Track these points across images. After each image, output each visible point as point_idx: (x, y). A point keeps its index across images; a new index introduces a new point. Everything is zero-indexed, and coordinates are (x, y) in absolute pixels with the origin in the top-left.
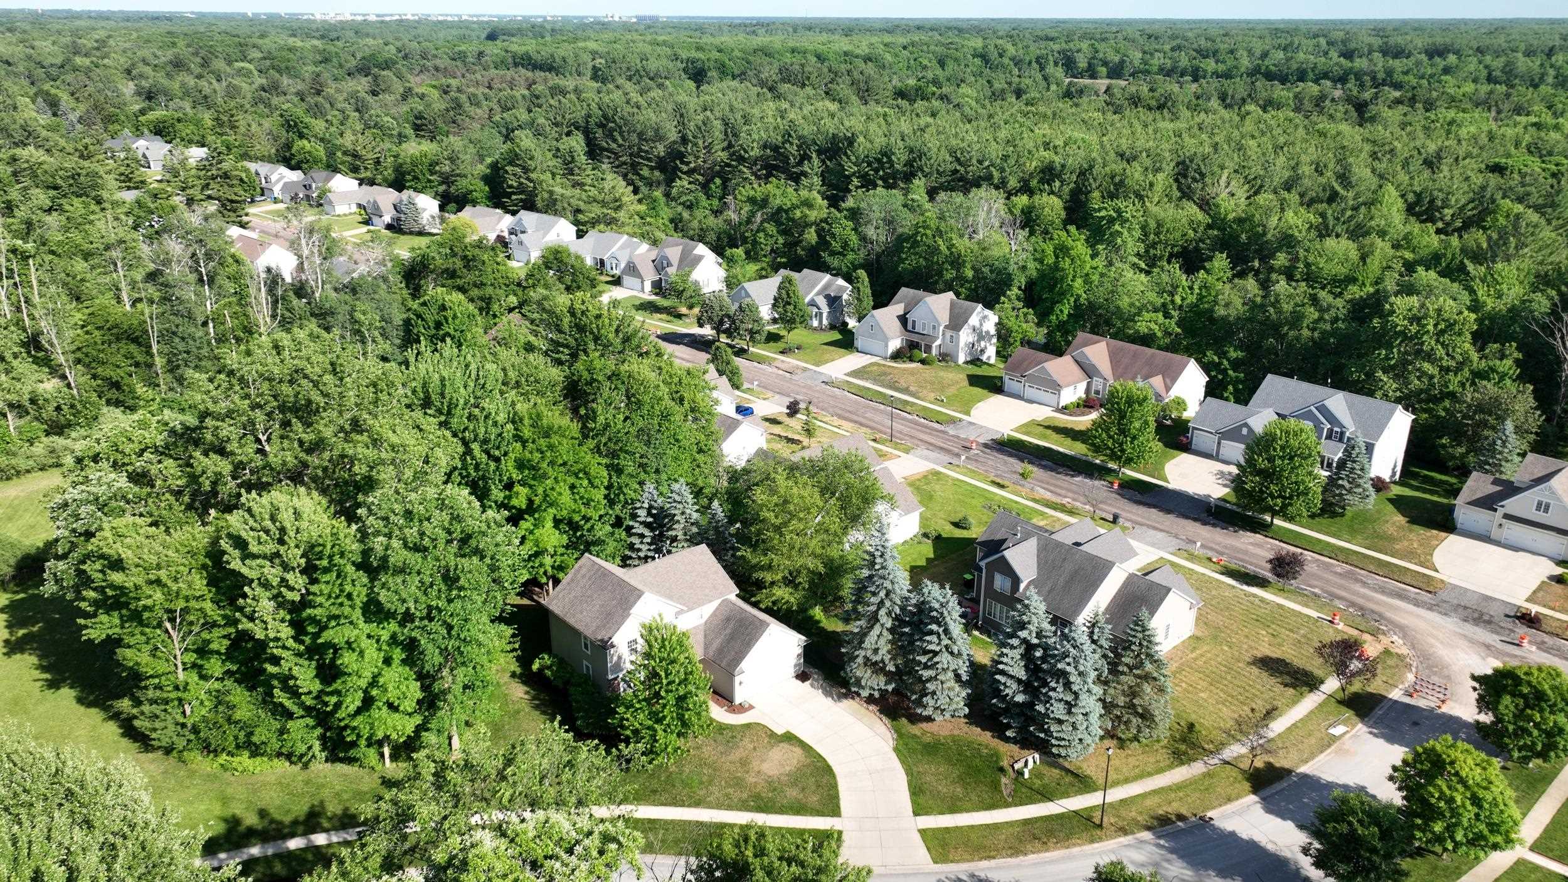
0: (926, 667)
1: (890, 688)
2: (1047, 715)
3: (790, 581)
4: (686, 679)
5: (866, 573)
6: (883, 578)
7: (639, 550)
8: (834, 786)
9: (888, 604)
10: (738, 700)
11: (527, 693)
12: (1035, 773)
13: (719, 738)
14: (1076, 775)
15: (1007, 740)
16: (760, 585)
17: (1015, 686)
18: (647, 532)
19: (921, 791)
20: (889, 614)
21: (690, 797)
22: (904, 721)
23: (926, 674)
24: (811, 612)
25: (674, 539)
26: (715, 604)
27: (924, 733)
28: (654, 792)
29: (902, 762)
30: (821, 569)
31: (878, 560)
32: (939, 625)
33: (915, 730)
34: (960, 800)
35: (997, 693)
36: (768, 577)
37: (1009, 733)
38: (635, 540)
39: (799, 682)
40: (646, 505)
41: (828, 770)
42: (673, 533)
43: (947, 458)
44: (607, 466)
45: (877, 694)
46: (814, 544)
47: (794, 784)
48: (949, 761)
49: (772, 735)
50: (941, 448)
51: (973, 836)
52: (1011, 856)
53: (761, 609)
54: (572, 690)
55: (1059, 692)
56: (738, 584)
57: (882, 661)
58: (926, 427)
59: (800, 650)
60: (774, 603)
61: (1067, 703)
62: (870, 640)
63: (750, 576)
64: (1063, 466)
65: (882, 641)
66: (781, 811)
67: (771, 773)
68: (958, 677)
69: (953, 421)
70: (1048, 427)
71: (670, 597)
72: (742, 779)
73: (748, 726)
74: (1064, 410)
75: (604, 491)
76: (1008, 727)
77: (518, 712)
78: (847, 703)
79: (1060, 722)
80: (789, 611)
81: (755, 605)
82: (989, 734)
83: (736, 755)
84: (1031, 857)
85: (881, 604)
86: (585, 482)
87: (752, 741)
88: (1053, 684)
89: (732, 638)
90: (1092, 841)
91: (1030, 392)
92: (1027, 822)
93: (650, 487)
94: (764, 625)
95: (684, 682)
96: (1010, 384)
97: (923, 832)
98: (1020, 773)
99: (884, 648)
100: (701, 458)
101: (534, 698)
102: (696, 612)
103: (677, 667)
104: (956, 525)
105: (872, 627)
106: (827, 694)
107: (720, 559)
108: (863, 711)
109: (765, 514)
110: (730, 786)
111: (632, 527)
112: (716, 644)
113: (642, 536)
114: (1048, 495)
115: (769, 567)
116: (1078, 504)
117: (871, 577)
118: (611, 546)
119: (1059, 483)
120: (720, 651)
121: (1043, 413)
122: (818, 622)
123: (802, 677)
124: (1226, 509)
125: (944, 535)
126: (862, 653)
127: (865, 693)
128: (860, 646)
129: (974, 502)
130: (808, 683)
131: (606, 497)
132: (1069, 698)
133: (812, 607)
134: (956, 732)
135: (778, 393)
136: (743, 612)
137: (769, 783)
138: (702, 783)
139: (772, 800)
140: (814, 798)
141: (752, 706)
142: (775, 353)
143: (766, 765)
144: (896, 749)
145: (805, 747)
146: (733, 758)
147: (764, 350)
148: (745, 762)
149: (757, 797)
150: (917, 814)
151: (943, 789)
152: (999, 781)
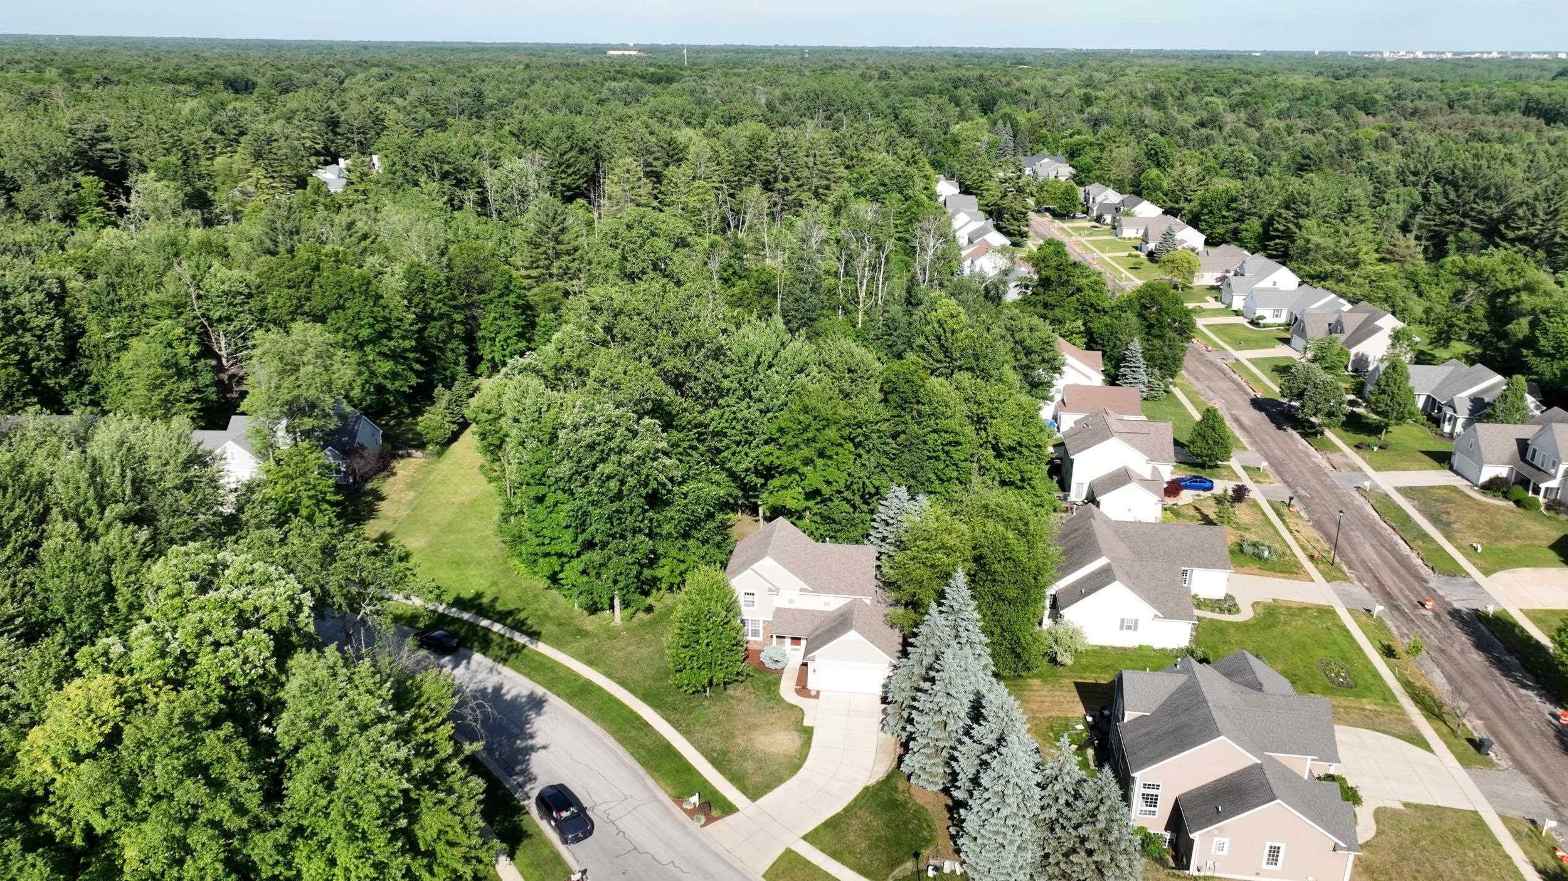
8: (782, 781)
10: (810, 685)
13: (766, 702)
19: (835, 826)
21: (688, 726)
27: (906, 791)
29: (856, 799)
33: (903, 784)
34: (852, 852)
39: (878, 702)
41: (795, 768)
48: (890, 822)
49: (799, 722)
50: (1387, 594)
66: (725, 771)
67: (757, 745)
69: (1454, 574)
72: (733, 737)
73: (794, 707)
82: (949, 823)
83: (756, 720)
87: (779, 718)
93: (897, 489)
102: (822, 598)
108: (890, 748)
110: (720, 737)
114: (1441, 688)
119: (1485, 684)
134: (928, 806)
135: (1286, 482)
136: (852, 613)
137: (746, 750)
138: (708, 722)
139: (730, 761)
140: (756, 779)
141: (817, 696)
142: (1349, 445)
143: (762, 738)
144: (867, 788)
145: (807, 743)
146: (750, 720)
147: (1342, 439)
148: (753, 727)
149: (724, 753)
150: (805, 838)
151: (852, 837)
152: (903, 862)
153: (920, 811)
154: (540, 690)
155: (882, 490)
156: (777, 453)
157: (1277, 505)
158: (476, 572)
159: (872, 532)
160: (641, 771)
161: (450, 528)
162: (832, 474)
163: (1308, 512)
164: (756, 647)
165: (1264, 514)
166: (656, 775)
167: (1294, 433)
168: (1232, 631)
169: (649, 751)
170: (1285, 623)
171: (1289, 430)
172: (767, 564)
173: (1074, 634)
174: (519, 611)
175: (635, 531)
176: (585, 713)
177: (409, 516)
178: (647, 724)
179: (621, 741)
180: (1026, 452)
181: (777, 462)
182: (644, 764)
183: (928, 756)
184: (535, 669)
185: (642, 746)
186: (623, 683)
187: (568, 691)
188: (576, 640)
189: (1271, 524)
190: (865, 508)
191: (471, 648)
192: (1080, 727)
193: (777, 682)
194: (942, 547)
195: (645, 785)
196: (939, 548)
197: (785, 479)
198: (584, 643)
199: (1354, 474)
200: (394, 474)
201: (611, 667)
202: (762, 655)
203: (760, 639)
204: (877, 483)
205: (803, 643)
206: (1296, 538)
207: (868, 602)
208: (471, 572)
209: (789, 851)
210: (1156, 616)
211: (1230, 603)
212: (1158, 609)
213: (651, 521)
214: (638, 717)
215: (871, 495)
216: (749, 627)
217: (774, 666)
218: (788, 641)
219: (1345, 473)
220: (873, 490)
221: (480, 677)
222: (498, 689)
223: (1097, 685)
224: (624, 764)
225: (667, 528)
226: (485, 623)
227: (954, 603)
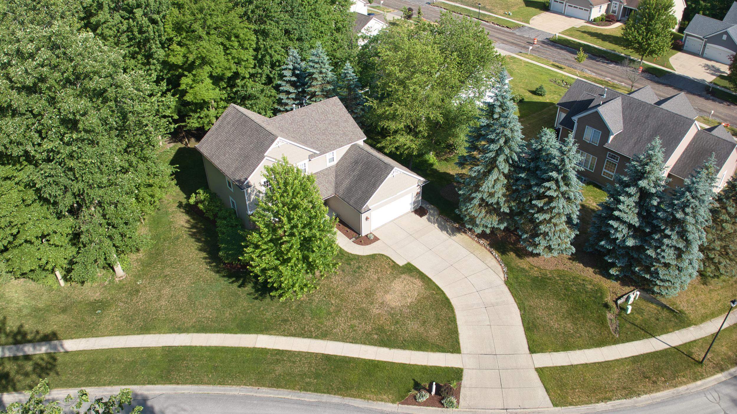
0: (541, 210)
1: (502, 227)
2: (657, 260)
3: (411, 130)
4: (310, 223)
5: (484, 121)
6: (504, 126)
7: (286, 104)
8: (453, 320)
9: (507, 151)
10: (364, 232)
11: (188, 222)
12: (637, 309)
13: (347, 268)
14: (672, 311)
15: (609, 276)
16: (384, 133)
17: (625, 231)
18: (292, 90)
19: (535, 326)
20: (507, 161)
21: (318, 328)
22: (512, 255)
23: (541, 217)
24: (427, 157)
25: (313, 95)
26: (346, 148)
27: (532, 267)
28: (285, 321)
29: (514, 296)
30: (441, 119)
31: (498, 110)
32: (559, 172)
33: (524, 263)
34: (572, 336)
35: (606, 235)
36: (393, 126)
37: (613, 271)
38: (283, 96)
39: (417, 217)
40: (291, 67)
41: (447, 303)
42: (312, 89)
43: (518, 49)
44: (256, 32)
45: (488, 231)
46: (436, 95)
47: (415, 316)
48: (557, 295)
49: (395, 266)
50: (512, 43)
51: (588, 376)
52: (626, 397)
53: (385, 154)
54: (219, 222)
55: (674, 239)
56: (366, 133)
57: (498, 203)
58: (500, 30)
59: (418, 190)
60: (397, 148)
61: (677, 249)
62: (487, 185)
63: (377, 125)
64: (599, 57)
65: (499, 186)
66: (404, 345)
67: (393, 304)
68: (569, 221)
69: (518, 27)
70: (584, 32)
71: (305, 143)
72: (367, 311)
73: (373, 257)
74: (593, 22)
75: (252, 52)
76: (613, 265)
77: (177, 238)
78: (460, 237)
79: (667, 265)
80: (410, 155)
81: (381, 150)
82: (591, 270)
83: (362, 285)
84: (644, 397)
85: (500, 151)
86: (236, 44)
87: (376, 272)
88: (668, 232)
89: (360, 178)
90: (695, 379)
91: (569, 10)
92: (635, 360)
93: (294, 52)
94: (388, 169)
95: (308, 225)
96: (554, 5)
97: (540, 371)
98: (623, 309)
99: (500, 191)
100: (338, 36)
101: (193, 227)
102: (329, 155)
103: (299, 213)
104: (534, 93)
105: (490, 172)
106: (442, 228)
107: (351, 112)
108: (475, 244)
109: (390, 68)
110: (356, 318)
111: (280, 85)
112: (346, 183)
113: (288, 93)
114: (593, 75)
115: (394, 117)
116: (616, 82)
117: (488, 126)
118: (263, 101)
119: (599, 67)
120: (349, 190)
121: (579, 23)
122: (432, 165)
123: (420, 211)
124: (718, 89)
125: (526, 100)
126: (479, 195)
127: (479, 231)
128: (477, 188)
129: (543, 77)
130: (425, 218)
131: (255, 58)
132: (681, 245)
133: (426, 153)
134: (561, 268)
137: (392, 314)
138: (329, 313)
139: (395, 333)
141: (376, 238)
143: (388, 296)
144: (506, 282)
145: (425, 279)
146: (358, 288)
148: (369, 292)
149: (380, 329)
150: (532, 351)
151: (555, 325)
152: (604, 316)
172: (278, 143)
188: (100, 315)
198: (111, 313)
207: (362, 144)
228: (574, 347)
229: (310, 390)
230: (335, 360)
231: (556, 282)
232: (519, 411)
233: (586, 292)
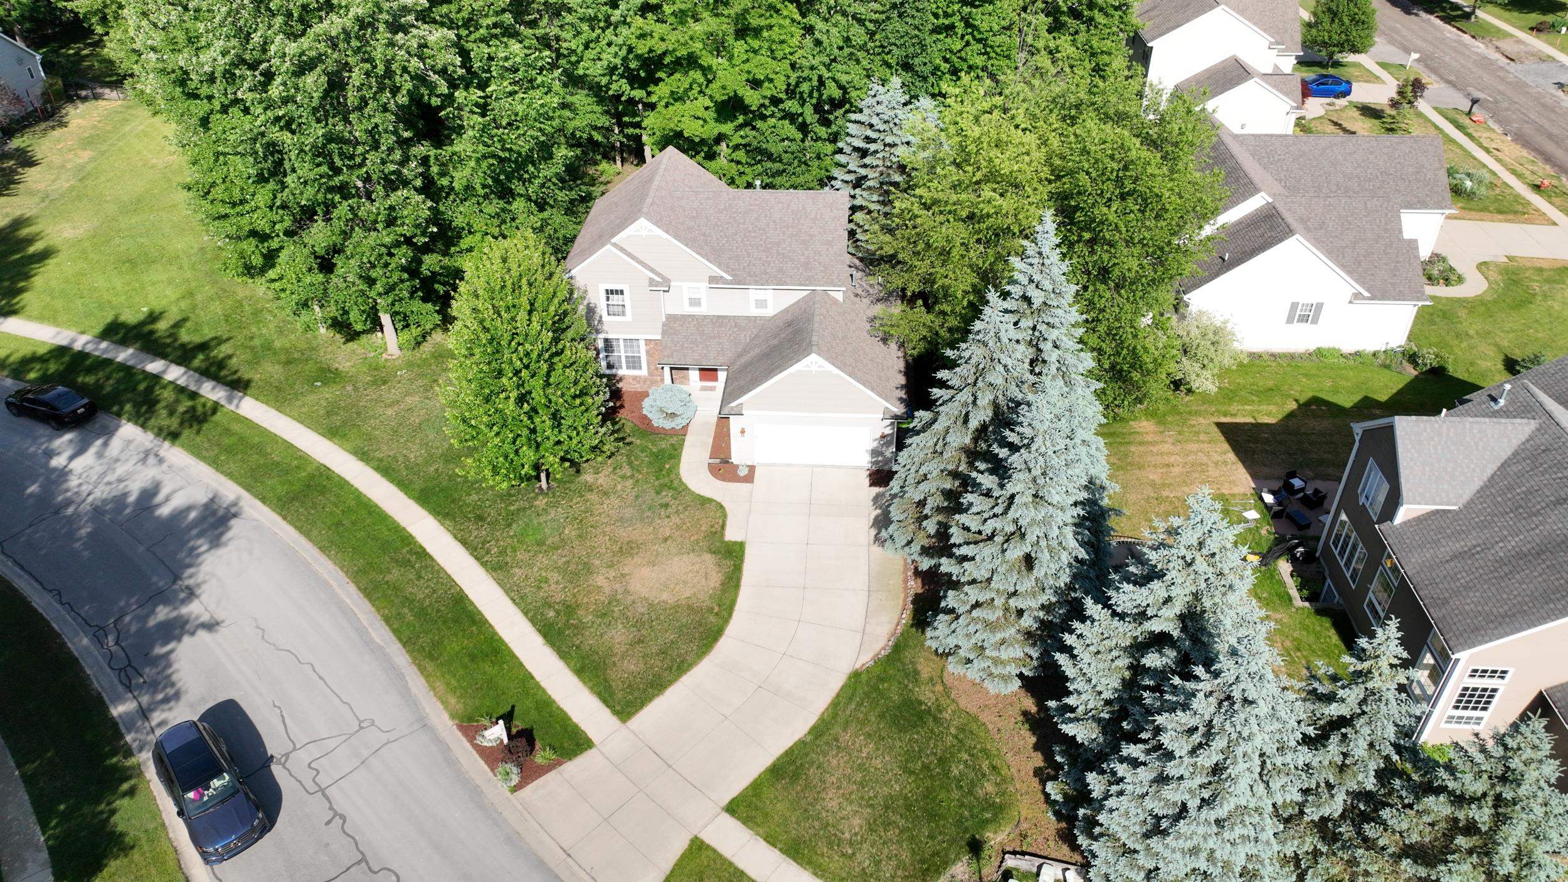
8: (682, 669)
19: (794, 776)
21: (501, 554)
26: (798, 293)
28: (480, 519)
29: (834, 705)
34: (835, 843)
41: (710, 638)
47: (641, 624)
48: (910, 758)
49: (717, 533)
66: (567, 653)
67: (635, 588)
72: (589, 573)
73: (705, 503)
82: (1035, 763)
83: (633, 533)
87: (678, 527)
89: (769, 353)
94: (806, 352)
97: (696, 847)
106: (879, 523)
108: (897, 581)
110: (563, 573)
112: (750, 355)
123: (876, 476)
130: (875, 491)
134: (985, 717)
135: (1448, 82)
136: (809, 319)
137: (613, 600)
138: (541, 543)
139: (579, 628)
140: (631, 666)
141: (749, 478)
142: (1520, 28)
143: (646, 572)
144: (856, 675)
145: (732, 581)
146: (624, 534)
147: (1507, 21)
148: (628, 549)
149: (570, 609)
150: (731, 809)
151: (832, 800)
152: (946, 864)
153: (969, 728)
154: (230, 491)
155: (854, 94)
156: (659, 29)
157: (1452, 115)
158: (164, 277)
159: (836, 172)
160: (401, 657)
161: (137, 204)
162: (762, 66)
163: (1499, 122)
164: (638, 387)
165: (1437, 127)
166: (430, 666)
167: (1432, 18)
168: (1462, 313)
169: (422, 613)
170: (1545, 296)
171: (1423, 14)
172: (642, 230)
173: (1217, 337)
174: (219, 341)
175: (393, 183)
176: (307, 534)
177: (72, 188)
178: (422, 554)
179: (369, 592)
180: (1100, 18)
181: (660, 48)
182: (408, 642)
183: (990, 626)
184: (230, 451)
185: (409, 601)
186: (386, 470)
187: (281, 490)
188: (313, 389)
189: (1453, 141)
190: (823, 132)
191: (119, 415)
192: (1252, 515)
193: (675, 453)
194: (992, 176)
195: (405, 692)
196: (987, 179)
197: (677, 81)
198: (328, 393)
199: (1544, 66)
200: (63, 124)
201: (370, 438)
202: (646, 403)
203: (644, 372)
204: (844, 79)
205: (722, 376)
206: (1498, 160)
207: (839, 296)
208: (158, 275)
209: (698, 846)
210: (1357, 296)
211: (1440, 266)
212: (1360, 280)
213: (425, 161)
214: (407, 539)
215: (836, 104)
216: (621, 353)
217: (668, 425)
218: (694, 375)
219: (1531, 65)
220: (837, 93)
221: (121, 470)
222: (149, 495)
223: (1258, 426)
224: (369, 643)
225: (460, 177)
226: (154, 366)
227: (1032, 292)
228: (810, 863)
229: (390, 626)
230: (464, 609)
231: (940, 737)
232: (583, 874)
233: (970, 792)
